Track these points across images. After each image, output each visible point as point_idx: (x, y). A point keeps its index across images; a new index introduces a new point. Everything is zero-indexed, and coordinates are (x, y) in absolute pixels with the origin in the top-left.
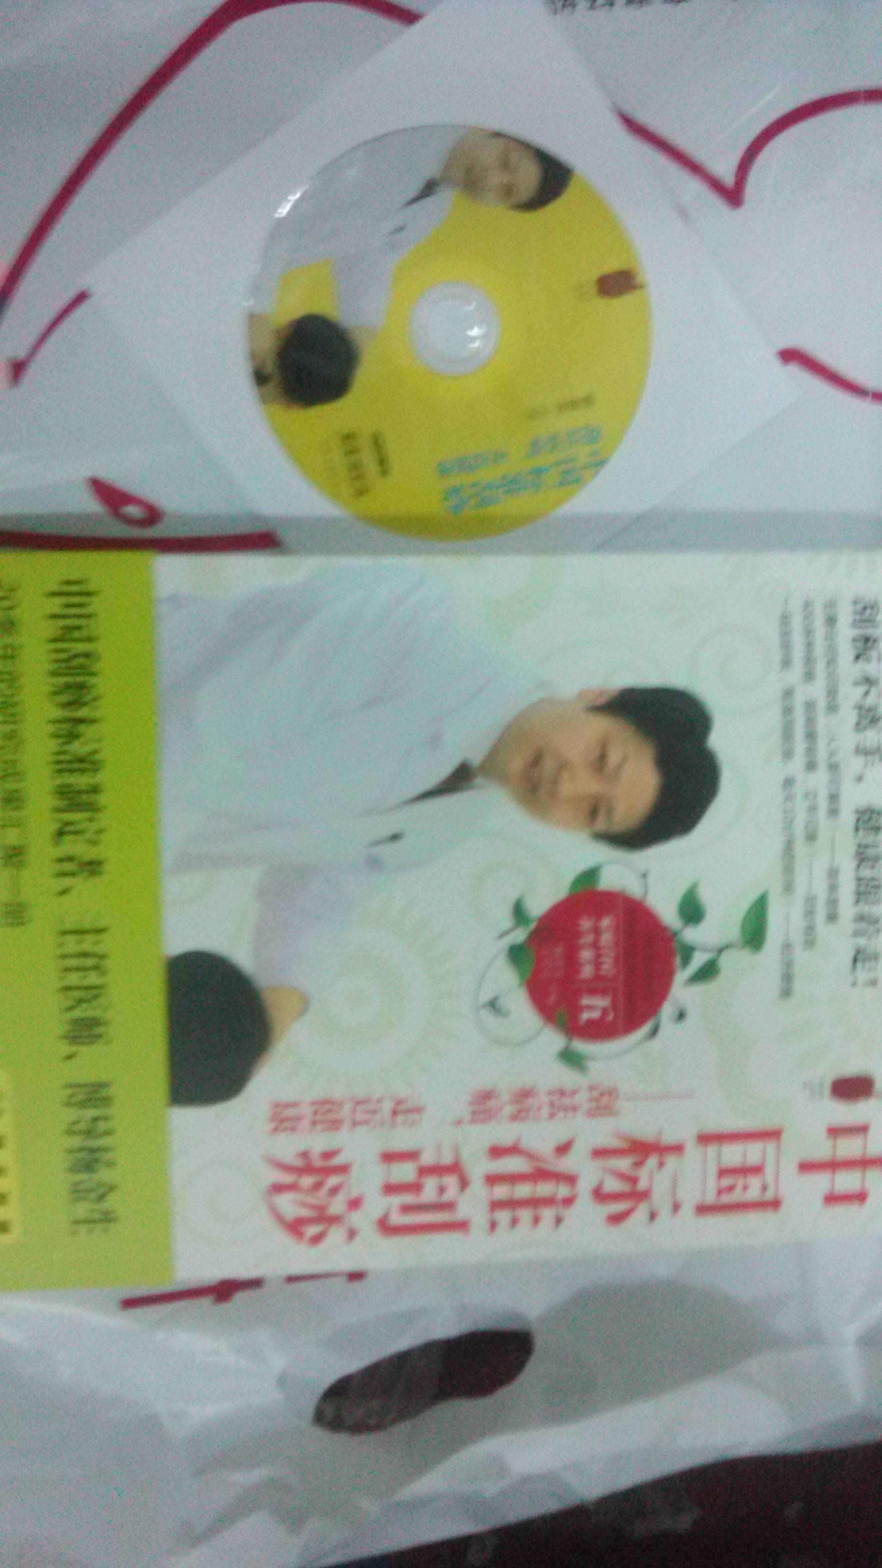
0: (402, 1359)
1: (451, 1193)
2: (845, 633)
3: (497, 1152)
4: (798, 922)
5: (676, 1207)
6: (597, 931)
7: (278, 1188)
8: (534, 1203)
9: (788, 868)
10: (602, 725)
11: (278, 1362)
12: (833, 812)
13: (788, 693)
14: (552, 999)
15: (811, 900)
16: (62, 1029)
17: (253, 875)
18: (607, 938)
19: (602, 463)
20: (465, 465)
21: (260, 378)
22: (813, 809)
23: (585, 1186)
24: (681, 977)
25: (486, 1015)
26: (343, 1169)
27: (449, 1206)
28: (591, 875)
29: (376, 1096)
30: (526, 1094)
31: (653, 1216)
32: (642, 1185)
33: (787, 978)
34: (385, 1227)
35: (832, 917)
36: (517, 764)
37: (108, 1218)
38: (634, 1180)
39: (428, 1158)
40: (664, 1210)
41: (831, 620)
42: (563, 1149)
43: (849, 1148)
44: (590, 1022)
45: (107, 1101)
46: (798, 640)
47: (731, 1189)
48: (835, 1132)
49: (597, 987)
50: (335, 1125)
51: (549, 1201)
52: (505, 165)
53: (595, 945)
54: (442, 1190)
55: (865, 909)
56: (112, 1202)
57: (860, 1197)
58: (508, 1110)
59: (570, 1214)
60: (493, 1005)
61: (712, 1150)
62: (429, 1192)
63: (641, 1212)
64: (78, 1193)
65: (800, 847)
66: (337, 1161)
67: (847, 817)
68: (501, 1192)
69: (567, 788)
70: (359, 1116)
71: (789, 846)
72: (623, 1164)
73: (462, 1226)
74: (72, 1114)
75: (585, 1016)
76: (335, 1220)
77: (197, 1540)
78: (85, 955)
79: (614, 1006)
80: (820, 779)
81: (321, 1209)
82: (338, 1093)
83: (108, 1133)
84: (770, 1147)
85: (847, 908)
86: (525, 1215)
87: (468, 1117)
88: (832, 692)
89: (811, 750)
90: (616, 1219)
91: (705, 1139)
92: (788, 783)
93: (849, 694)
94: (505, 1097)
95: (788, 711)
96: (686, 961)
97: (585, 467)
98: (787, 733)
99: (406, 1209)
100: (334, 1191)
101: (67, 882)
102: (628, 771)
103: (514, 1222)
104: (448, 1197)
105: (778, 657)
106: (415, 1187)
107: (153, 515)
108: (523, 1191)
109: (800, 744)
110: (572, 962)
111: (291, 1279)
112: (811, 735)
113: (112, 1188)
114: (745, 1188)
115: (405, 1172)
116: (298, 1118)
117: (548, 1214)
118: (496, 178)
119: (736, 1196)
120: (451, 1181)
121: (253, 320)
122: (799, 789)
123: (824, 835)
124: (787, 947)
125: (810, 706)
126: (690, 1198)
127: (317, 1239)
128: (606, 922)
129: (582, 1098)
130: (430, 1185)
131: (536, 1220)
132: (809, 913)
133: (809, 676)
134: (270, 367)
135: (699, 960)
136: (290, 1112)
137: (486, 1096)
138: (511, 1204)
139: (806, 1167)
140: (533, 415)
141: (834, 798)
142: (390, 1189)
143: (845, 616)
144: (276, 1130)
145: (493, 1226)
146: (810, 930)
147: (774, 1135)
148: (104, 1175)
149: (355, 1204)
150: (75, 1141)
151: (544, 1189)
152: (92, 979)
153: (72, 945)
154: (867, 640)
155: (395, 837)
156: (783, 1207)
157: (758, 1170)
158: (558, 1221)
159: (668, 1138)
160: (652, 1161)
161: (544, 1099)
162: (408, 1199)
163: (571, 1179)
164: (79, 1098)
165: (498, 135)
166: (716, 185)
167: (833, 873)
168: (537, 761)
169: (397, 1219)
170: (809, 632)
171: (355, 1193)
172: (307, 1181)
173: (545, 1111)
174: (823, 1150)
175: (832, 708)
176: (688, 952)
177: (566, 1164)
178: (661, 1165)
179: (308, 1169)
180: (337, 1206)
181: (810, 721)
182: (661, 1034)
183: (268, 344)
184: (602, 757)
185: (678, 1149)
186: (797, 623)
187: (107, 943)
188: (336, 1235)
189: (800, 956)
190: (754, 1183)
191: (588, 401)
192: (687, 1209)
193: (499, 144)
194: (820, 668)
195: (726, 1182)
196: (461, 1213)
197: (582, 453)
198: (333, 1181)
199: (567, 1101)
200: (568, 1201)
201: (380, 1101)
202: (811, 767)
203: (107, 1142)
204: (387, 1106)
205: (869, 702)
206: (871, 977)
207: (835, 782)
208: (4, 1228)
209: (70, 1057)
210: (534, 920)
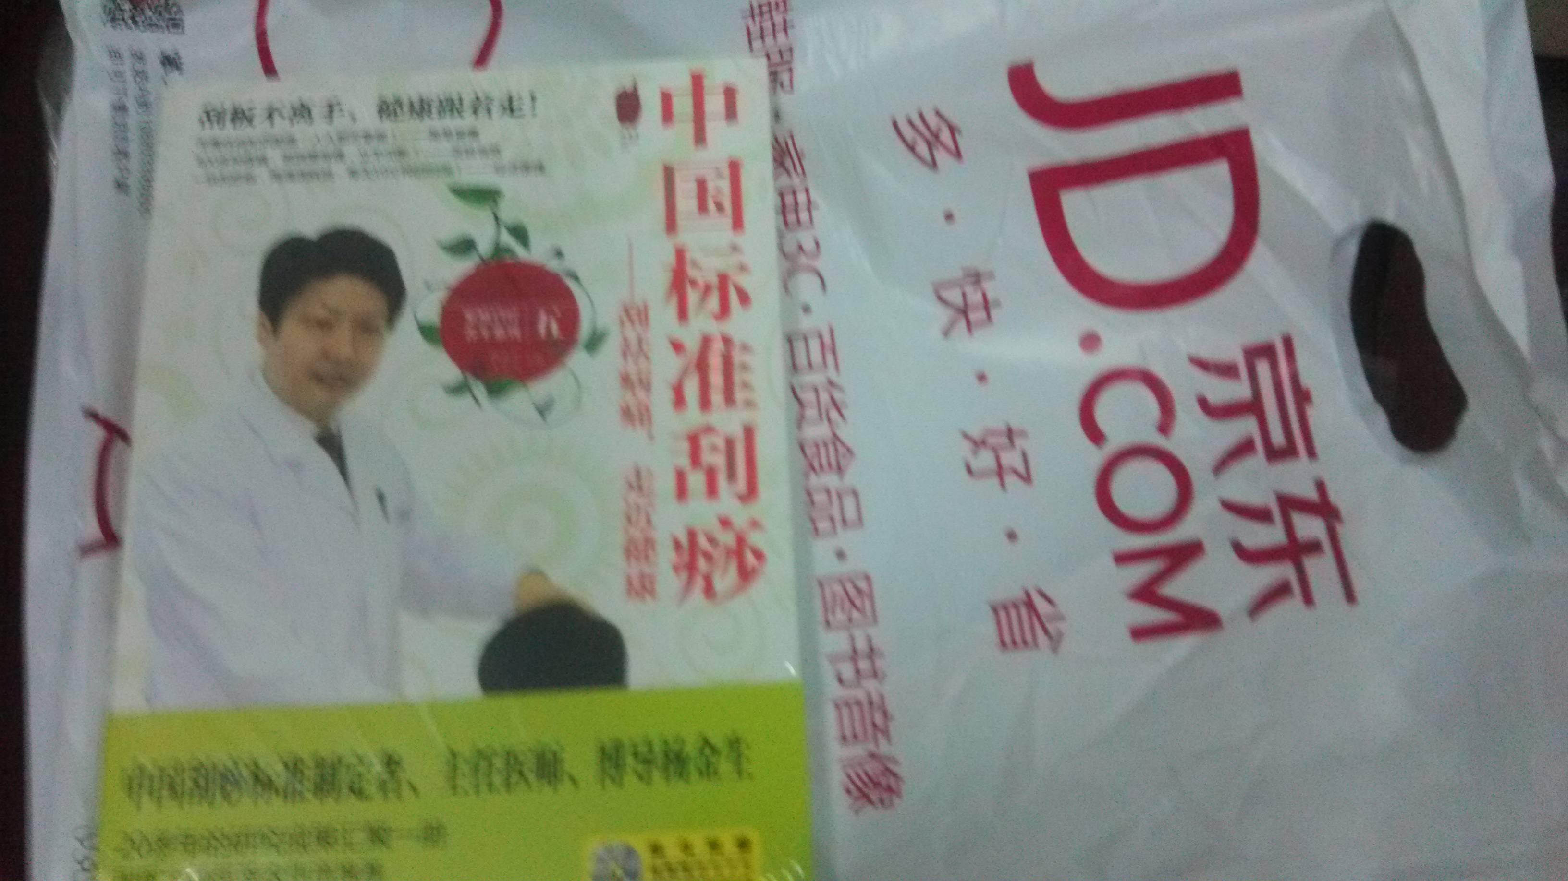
1: (717, 440)
2: (227, 132)
3: (679, 403)
4: (477, 161)
5: (735, 249)
7: (709, 590)
8: (727, 369)
9: (429, 170)
12: (380, 137)
13: (276, 175)
15: (457, 152)
16: (547, 790)
22: (377, 153)
23: (713, 328)
26: (692, 535)
27: (730, 441)
29: (623, 506)
30: (626, 380)
31: (743, 269)
32: (713, 280)
33: (527, 167)
34: (749, 496)
35: (474, 134)
36: (319, 394)
37: (735, 743)
38: (709, 287)
39: (684, 461)
40: (738, 259)
41: (217, 143)
42: (677, 347)
43: (683, 106)
45: (618, 747)
46: (230, 169)
47: (719, 207)
48: (668, 118)
49: (529, 323)
50: (649, 543)
51: (727, 357)
54: (714, 448)
55: (467, 108)
56: (717, 740)
57: (730, 92)
58: (641, 394)
59: (737, 337)
60: (543, 410)
61: (682, 222)
63: (739, 279)
64: (709, 772)
65: (409, 162)
66: (684, 540)
67: (387, 126)
68: (717, 397)
69: (344, 352)
70: (642, 521)
71: (409, 171)
72: (693, 297)
73: (748, 431)
74: (630, 780)
76: (741, 541)
78: (476, 770)
80: (351, 148)
81: (729, 553)
82: (619, 540)
83: (650, 745)
84: (679, 173)
85: (467, 121)
86: (738, 377)
87: (646, 428)
88: (277, 141)
89: (326, 157)
90: (745, 299)
91: (671, 228)
92: (353, 173)
93: (281, 126)
94: (628, 396)
95: (291, 176)
96: (509, 250)
98: (311, 175)
99: (732, 479)
100: (712, 540)
101: (405, 788)
103: (745, 386)
104: (720, 443)
105: (243, 185)
106: (711, 471)
108: (716, 379)
109: (320, 165)
112: (313, 157)
113: (706, 742)
114: (718, 192)
115: (696, 480)
116: (642, 576)
117: (738, 357)
119: (726, 198)
120: (705, 442)
122: (360, 165)
123: (400, 143)
124: (499, 170)
125: (287, 158)
126: (727, 237)
127: (759, 555)
129: (631, 333)
130: (709, 458)
131: (744, 367)
132: (470, 152)
133: (262, 160)
135: (507, 239)
136: (636, 582)
137: (626, 413)
138: (728, 389)
139: (699, 140)
141: (367, 137)
142: (712, 492)
143: (215, 133)
144: (652, 594)
145: (749, 404)
146: (483, 152)
147: (669, 174)
148: (691, 749)
149: (725, 523)
150: (657, 775)
151: (715, 361)
152: (498, 763)
153: (464, 782)
154: (234, 118)
156: (738, 158)
157: (702, 185)
158: (745, 348)
159: (670, 258)
160: (691, 272)
161: (631, 365)
162: (721, 478)
163: (707, 340)
164: (613, 771)
168: (317, 377)
169: (741, 486)
170: (224, 161)
171: (715, 524)
172: (702, 565)
173: (642, 363)
174: (684, 129)
175: (291, 141)
176: (499, 250)
177: (692, 344)
178: (697, 265)
179: (691, 567)
180: (727, 539)
181: (301, 158)
182: (574, 269)
184: (320, 323)
185: (680, 251)
186: (216, 170)
187: (465, 749)
188: (755, 539)
189: (507, 158)
190: (712, 185)
192: (738, 239)
194: (256, 151)
195: (712, 208)
196: (737, 431)
198: (703, 542)
199: (633, 345)
200: (727, 341)
201: (628, 504)
202: (340, 156)
203: (658, 748)
204: (633, 497)
205: (287, 112)
206: (527, 101)
207: (355, 137)
208: (743, 844)
209: (574, 781)
210: (465, 377)
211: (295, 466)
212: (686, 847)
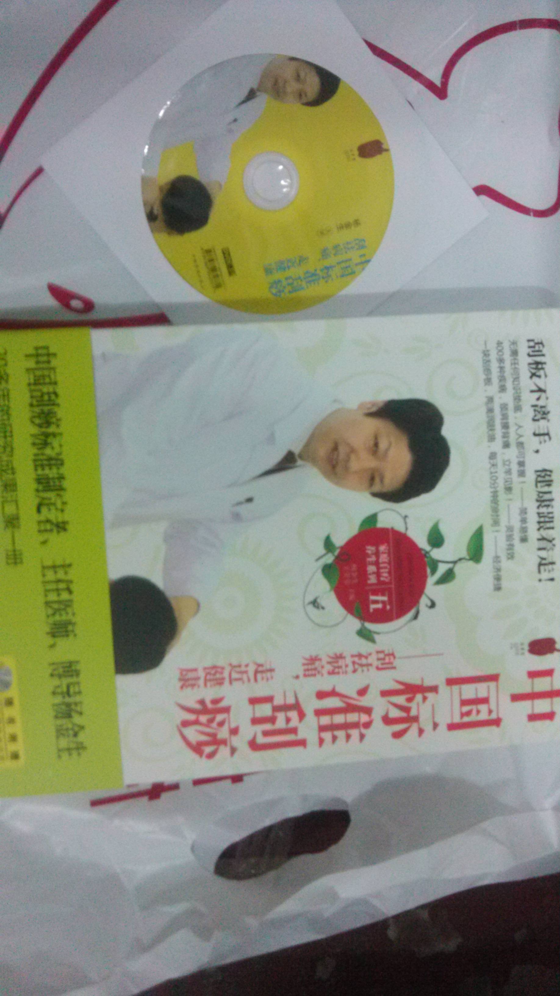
0: (269, 830)
1: (294, 722)
2: (524, 360)
3: (321, 695)
4: (503, 543)
5: (435, 726)
6: (377, 554)
7: (185, 724)
8: (346, 726)
9: (495, 510)
10: (374, 424)
11: (190, 836)
12: (522, 474)
13: (490, 400)
14: (352, 597)
15: (510, 529)
16: (47, 628)
17: (162, 527)
18: (384, 558)
19: (368, 261)
20: (282, 266)
21: (151, 217)
22: (509, 472)
23: (377, 715)
24: (431, 580)
25: (310, 608)
26: (227, 710)
27: (294, 731)
28: (373, 518)
29: (244, 663)
30: (338, 657)
31: (421, 731)
32: (413, 713)
33: (498, 578)
34: (254, 745)
35: (524, 540)
36: (322, 451)
37: (80, 747)
38: (407, 710)
39: (279, 701)
40: (428, 727)
41: (515, 353)
42: (362, 692)
43: (542, 684)
44: (376, 610)
45: (77, 673)
46: (494, 366)
47: (468, 713)
48: (533, 675)
49: (379, 588)
50: (220, 682)
51: (355, 725)
52: (298, 78)
53: (377, 563)
54: (288, 720)
55: (544, 533)
56: (82, 737)
57: (550, 716)
58: (328, 668)
59: (369, 733)
60: (315, 603)
61: (456, 688)
62: (281, 723)
63: (414, 730)
64: (60, 732)
65: (502, 496)
66: (223, 704)
67: (531, 476)
68: (325, 720)
69: (354, 465)
70: (234, 675)
71: (495, 495)
72: (401, 700)
73: (302, 743)
74: (56, 682)
75: (373, 607)
76: (224, 742)
77: (145, 949)
78: (59, 581)
79: (390, 601)
80: (512, 453)
81: (214, 735)
82: (220, 663)
83: (78, 693)
84: (492, 685)
85: (533, 533)
86: (341, 734)
87: (301, 673)
88: (517, 398)
89: (505, 435)
90: (397, 735)
91: (451, 682)
92: (493, 456)
93: (529, 399)
94: (325, 659)
95: (490, 410)
96: (434, 571)
97: (357, 265)
98: (491, 425)
99: (266, 734)
100: (221, 724)
101: (46, 536)
102: (392, 452)
103: (334, 738)
104: (292, 725)
105: (483, 377)
106: (272, 720)
107: (89, 306)
108: (339, 719)
109: (499, 431)
110: (363, 574)
111: (197, 782)
112: (506, 426)
113: (82, 728)
114: (478, 712)
115: (265, 710)
116: (196, 679)
117: (355, 733)
118: (293, 87)
119: (473, 718)
120: (293, 715)
121: (145, 181)
122: (499, 460)
123: (516, 487)
124: (497, 559)
125: (504, 407)
126: (444, 720)
127: (211, 756)
128: (382, 548)
129: (373, 660)
130: (281, 717)
131: (348, 737)
132: (510, 537)
133: (503, 389)
134: (157, 210)
135: (442, 569)
136: (191, 675)
137: (313, 660)
138: (332, 727)
139: (516, 698)
140: (322, 233)
141: (521, 464)
142: (255, 721)
143: (523, 350)
144: (182, 687)
145: (321, 741)
146: (511, 547)
147: (494, 678)
148: (77, 719)
149: (234, 731)
150: (58, 699)
151: (352, 717)
152: (65, 596)
153: (50, 576)
154: (537, 363)
155: (250, 500)
156: (502, 724)
157: (485, 701)
158: (362, 737)
159: (428, 682)
160: (419, 697)
161: (349, 660)
162: (268, 727)
163: (368, 711)
164: (58, 671)
165: (293, 59)
166: (430, 85)
167: (524, 511)
168: (335, 448)
169: (261, 740)
170: (501, 361)
171: (233, 725)
172: (203, 719)
173: (350, 668)
174: (526, 687)
175: (518, 408)
176: (435, 565)
177: (364, 702)
178: (425, 699)
179: (204, 710)
180: (223, 733)
181: (505, 417)
182: (420, 617)
183: (155, 196)
184: (376, 445)
185: (434, 689)
186: (493, 356)
187: (72, 574)
188: (224, 751)
189: (505, 564)
190: (483, 708)
191: (357, 223)
192: (443, 727)
193: (294, 63)
194: (509, 384)
195: (466, 709)
196: (301, 735)
197: (355, 256)
198: (220, 717)
199: (364, 661)
200: (367, 725)
201: (247, 666)
202: (506, 445)
203: (77, 699)
204: (251, 669)
205: (541, 403)
206: (551, 576)
207: (522, 454)
208: (15, 756)
209: (52, 646)
210: (338, 548)
211: (271, 439)
212: (12, 721)
